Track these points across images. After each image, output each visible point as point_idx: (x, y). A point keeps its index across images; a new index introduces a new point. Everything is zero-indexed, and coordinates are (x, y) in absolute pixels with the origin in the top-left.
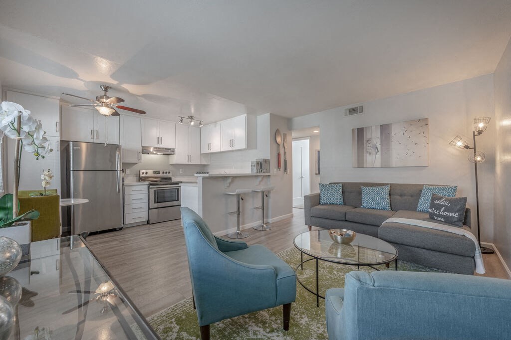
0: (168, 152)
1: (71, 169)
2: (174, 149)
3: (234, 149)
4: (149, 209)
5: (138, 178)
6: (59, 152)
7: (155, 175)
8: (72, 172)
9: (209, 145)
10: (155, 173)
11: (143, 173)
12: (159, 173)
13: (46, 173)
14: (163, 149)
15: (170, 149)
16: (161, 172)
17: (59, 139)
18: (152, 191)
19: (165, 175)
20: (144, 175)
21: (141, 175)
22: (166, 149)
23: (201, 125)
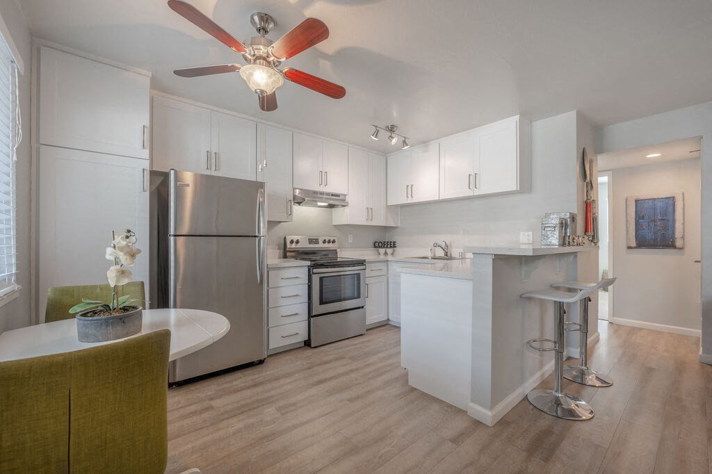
0: (335, 202)
1: (172, 231)
2: (345, 195)
3: (477, 193)
4: (310, 316)
5: (282, 251)
6: (148, 194)
7: (312, 246)
8: (172, 239)
9: (410, 189)
10: (311, 241)
11: (292, 242)
12: (316, 241)
13: (120, 241)
14: (328, 194)
15: (338, 196)
16: (321, 241)
17: (146, 165)
18: (316, 279)
19: (326, 245)
20: (294, 245)
21: (289, 245)
22: (332, 195)
23: (407, 145)
